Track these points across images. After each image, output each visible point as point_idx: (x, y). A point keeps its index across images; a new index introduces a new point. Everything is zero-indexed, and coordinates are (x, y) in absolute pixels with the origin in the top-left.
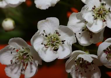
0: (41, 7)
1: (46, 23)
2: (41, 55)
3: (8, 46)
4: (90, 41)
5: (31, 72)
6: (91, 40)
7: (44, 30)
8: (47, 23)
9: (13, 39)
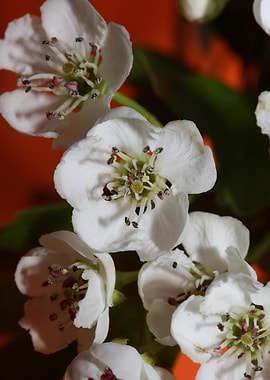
0: (264, 108)
1: (192, 146)
2: (80, 149)
3: (104, 23)
4: (156, 301)
5: (18, 115)
6: (162, 300)
7: (161, 150)
8: (192, 150)
9: (129, 38)
